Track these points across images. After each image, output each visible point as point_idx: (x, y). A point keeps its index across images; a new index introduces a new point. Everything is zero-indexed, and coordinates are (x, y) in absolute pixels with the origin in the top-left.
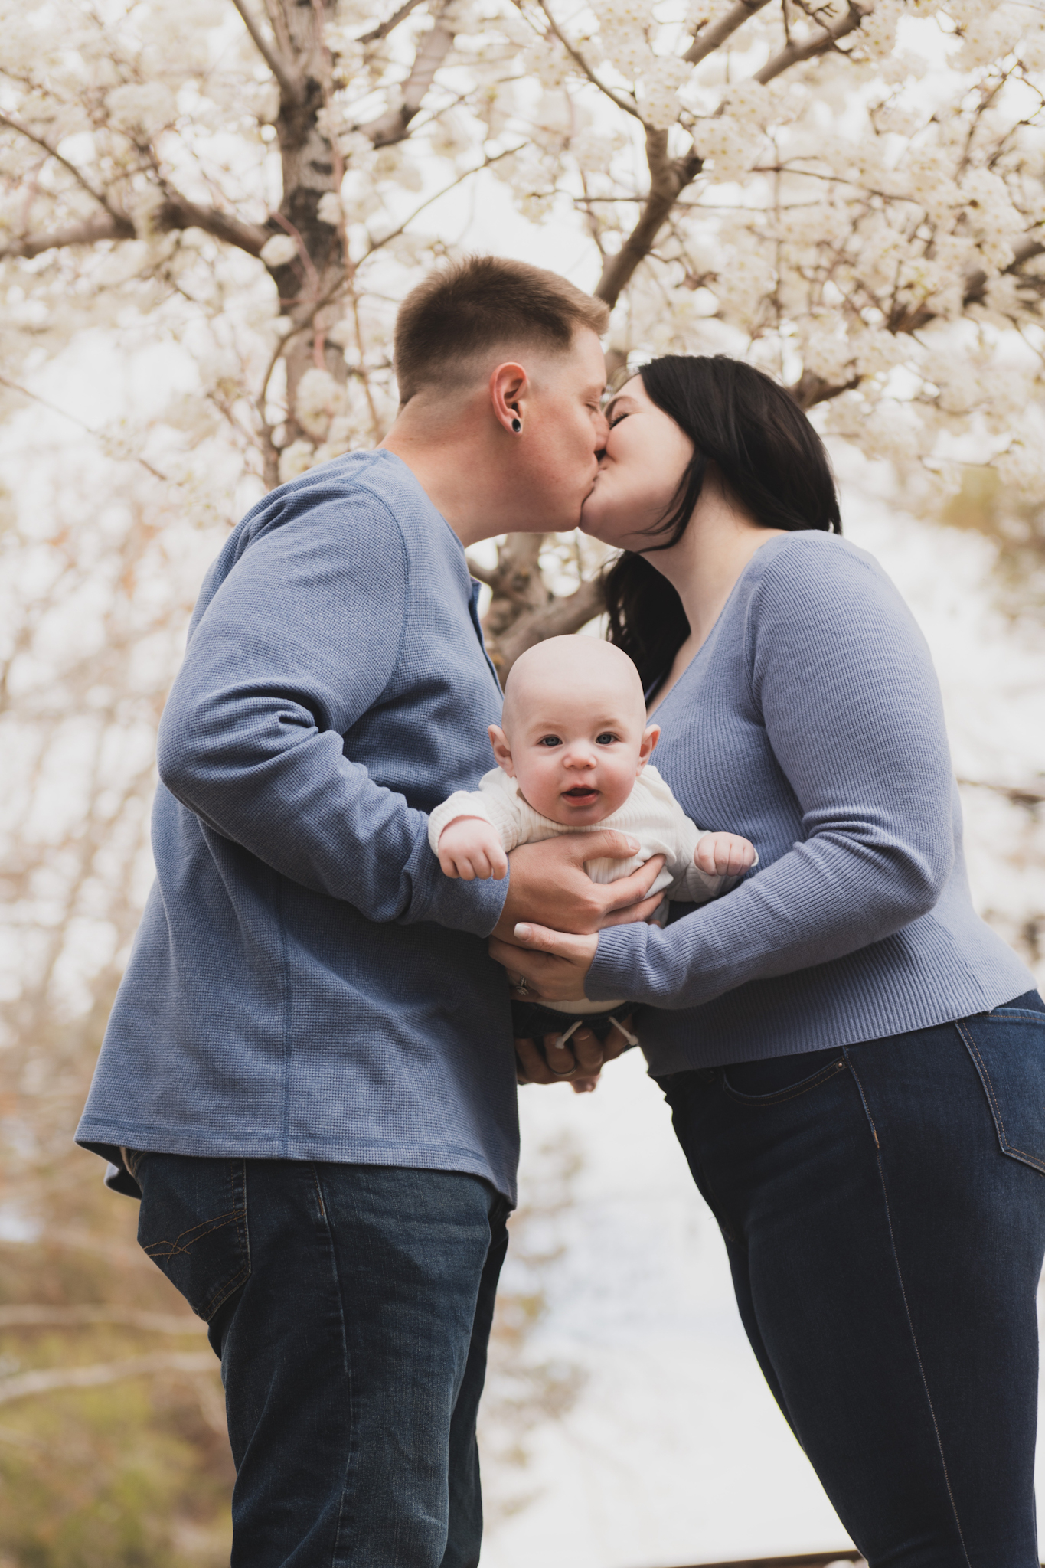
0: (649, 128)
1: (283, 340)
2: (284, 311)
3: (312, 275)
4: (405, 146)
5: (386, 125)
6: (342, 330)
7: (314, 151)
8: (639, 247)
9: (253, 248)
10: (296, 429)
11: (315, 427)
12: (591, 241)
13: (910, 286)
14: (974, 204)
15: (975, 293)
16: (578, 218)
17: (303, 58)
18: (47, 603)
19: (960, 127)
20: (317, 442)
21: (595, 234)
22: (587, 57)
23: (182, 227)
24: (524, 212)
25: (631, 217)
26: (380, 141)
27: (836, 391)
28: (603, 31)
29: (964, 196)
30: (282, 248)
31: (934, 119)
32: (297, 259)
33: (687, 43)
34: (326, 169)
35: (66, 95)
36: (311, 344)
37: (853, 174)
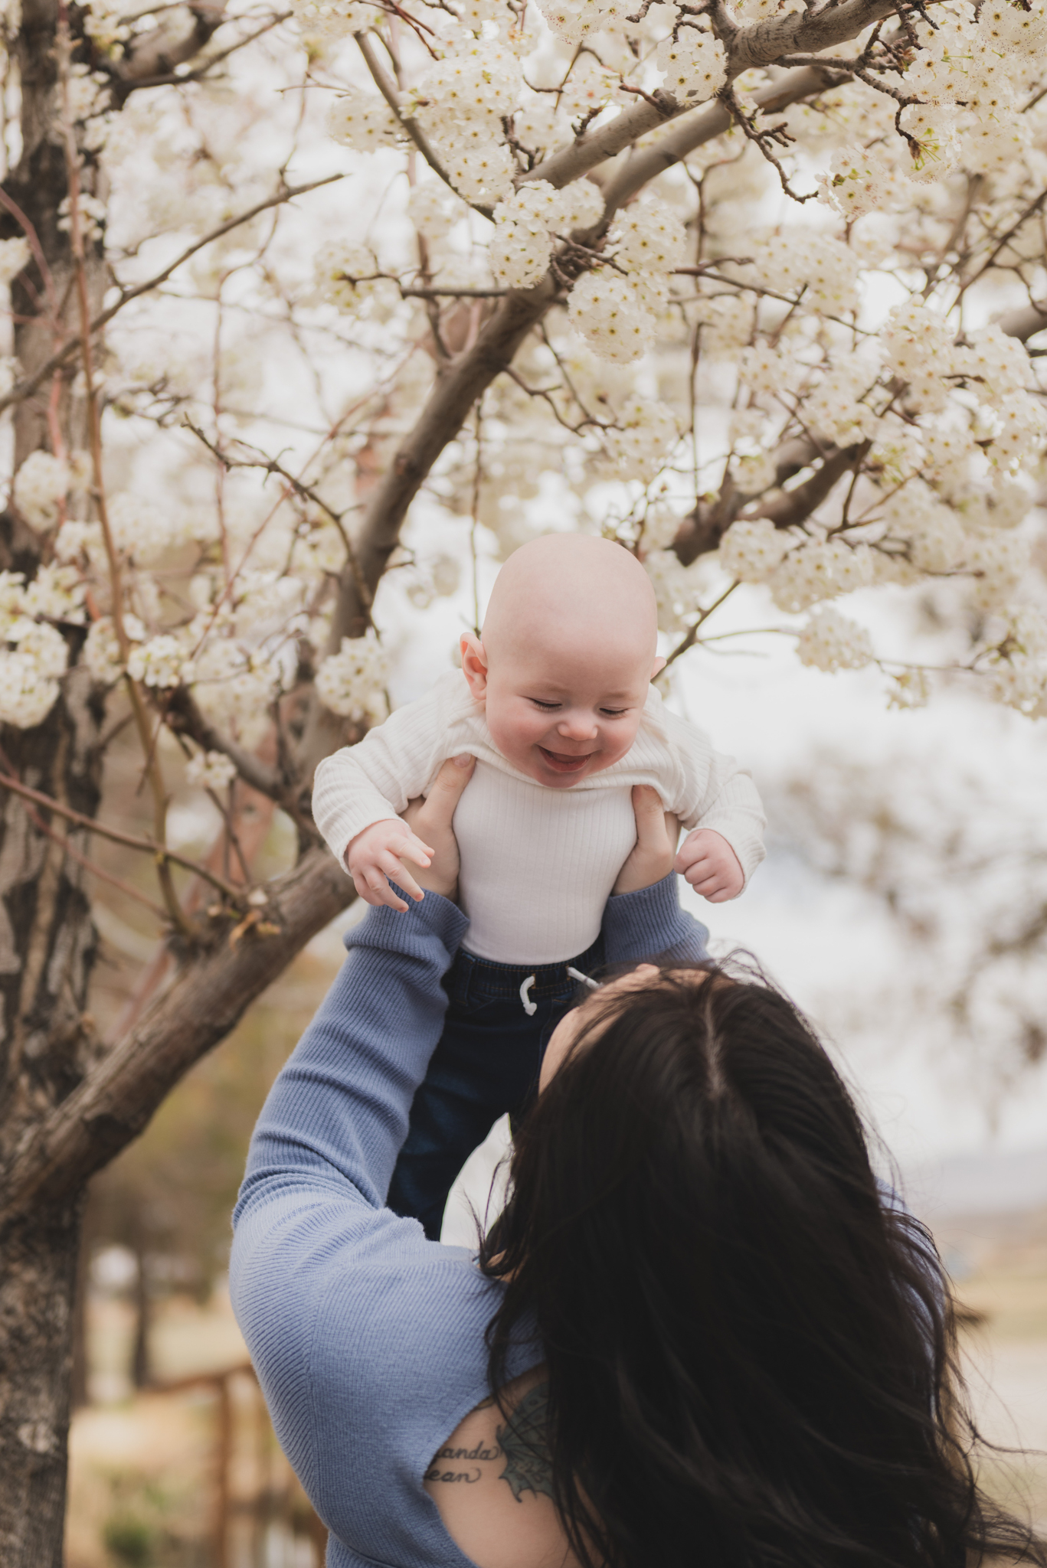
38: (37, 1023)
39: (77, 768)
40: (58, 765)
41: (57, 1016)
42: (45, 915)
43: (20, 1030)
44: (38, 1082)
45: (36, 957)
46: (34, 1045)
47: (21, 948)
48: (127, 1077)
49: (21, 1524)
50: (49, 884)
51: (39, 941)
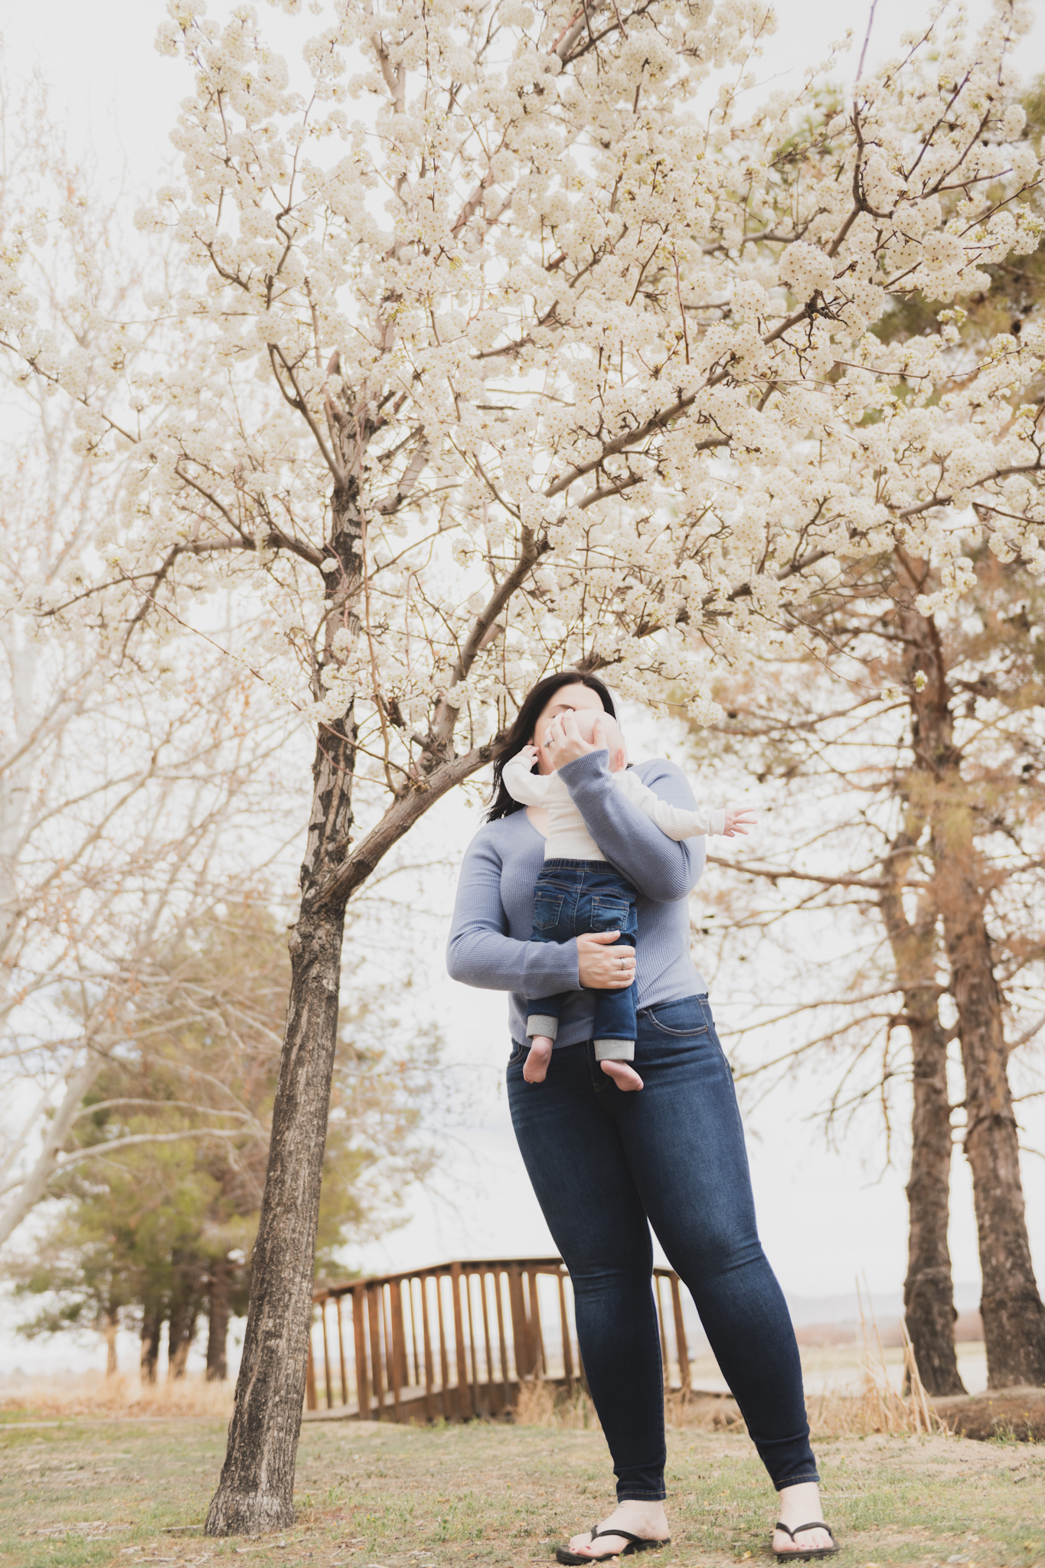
0: (525, 527)
1: (328, 612)
2: (328, 596)
3: (345, 579)
4: (399, 514)
5: (388, 503)
6: (359, 609)
7: (351, 514)
8: (515, 582)
9: (317, 562)
10: (330, 655)
11: (340, 656)
12: (490, 576)
13: (649, 615)
14: (685, 577)
15: (683, 617)
16: (485, 564)
17: (349, 465)
18: (182, 721)
19: (682, 533)
20: (341, 663)
21: (493, 574)
22: (497, 487)
23: (279, 547)
24: (457, 560)
25: (511, 566)
26: (385, 511)
27: (609, 663)
28: (505, 476)
29: (680, 572)
30: (331, 564)
31: (668, 528)
32: (338, 570)
33: (546, 486)
34: (358, 524)
35: (224, 474)
36: (342, 613)
37: (625, 557)
38: (332, 839)
39: (348, 752)
40: (341, 750)
41: (339, 838)
42: (335, 802)
43: (325, 841)
44: (332, 860)
45: (332, 817)
46: (331, 847)
47: (326, 814)
48: (370, 845)
49: (323, 1016)
50: (337, 792)
51: (332, 811)
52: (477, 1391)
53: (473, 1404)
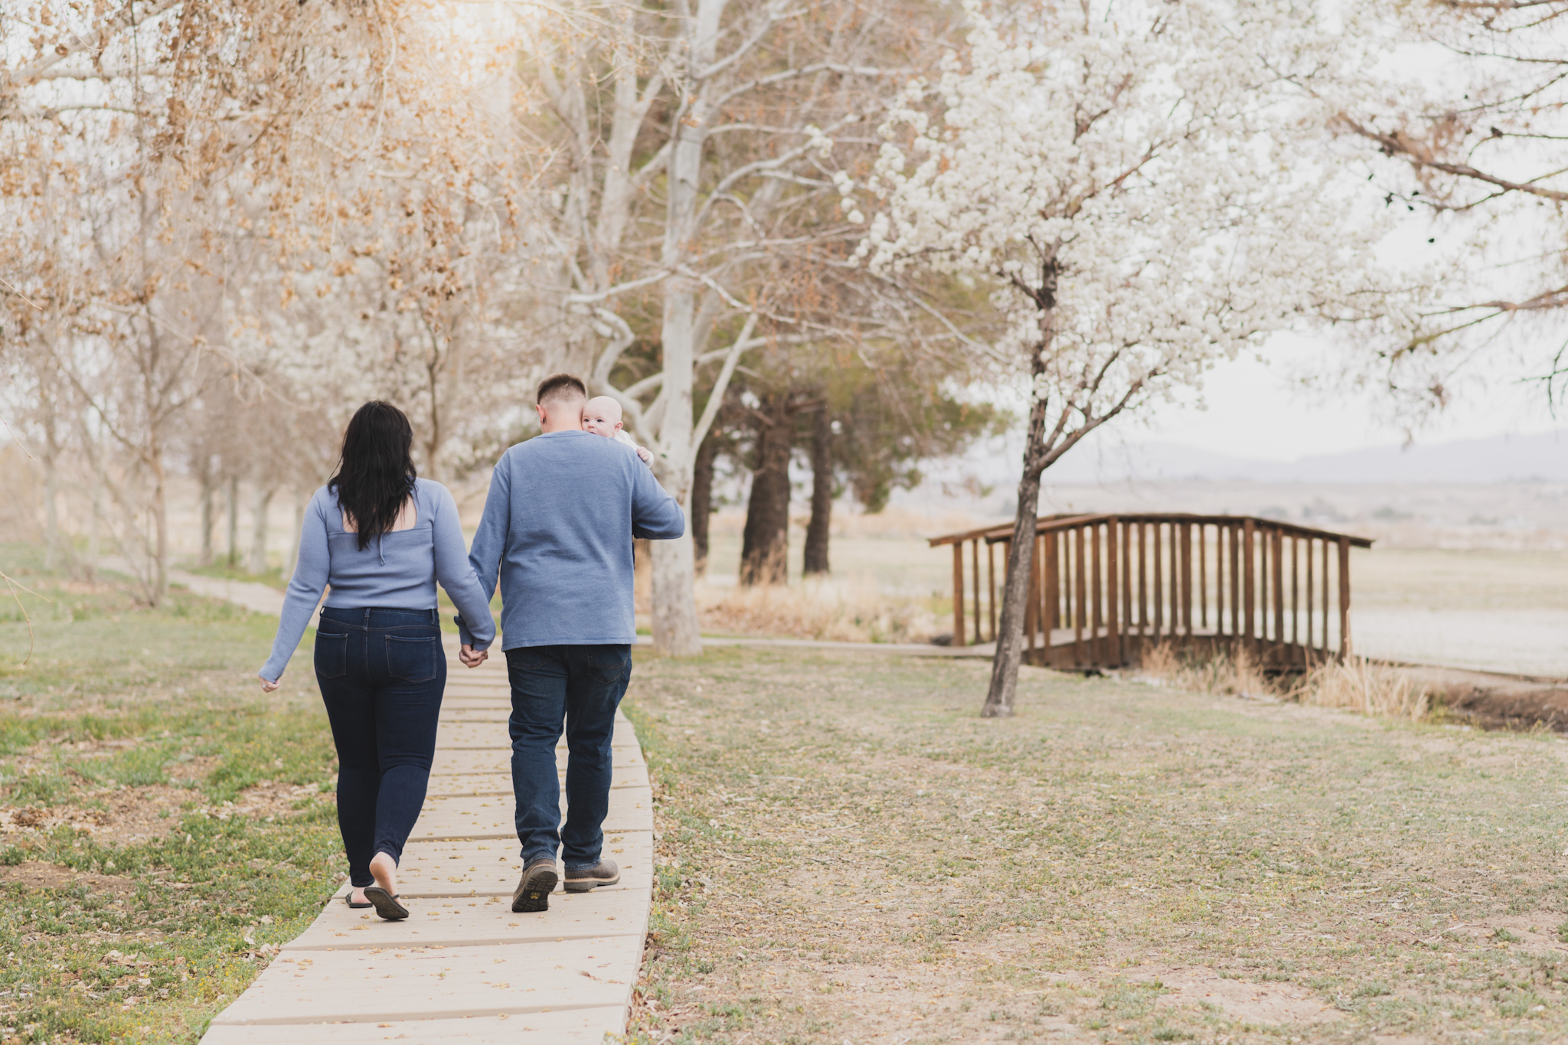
52: (1127, 641)
53: (1122, 652)
